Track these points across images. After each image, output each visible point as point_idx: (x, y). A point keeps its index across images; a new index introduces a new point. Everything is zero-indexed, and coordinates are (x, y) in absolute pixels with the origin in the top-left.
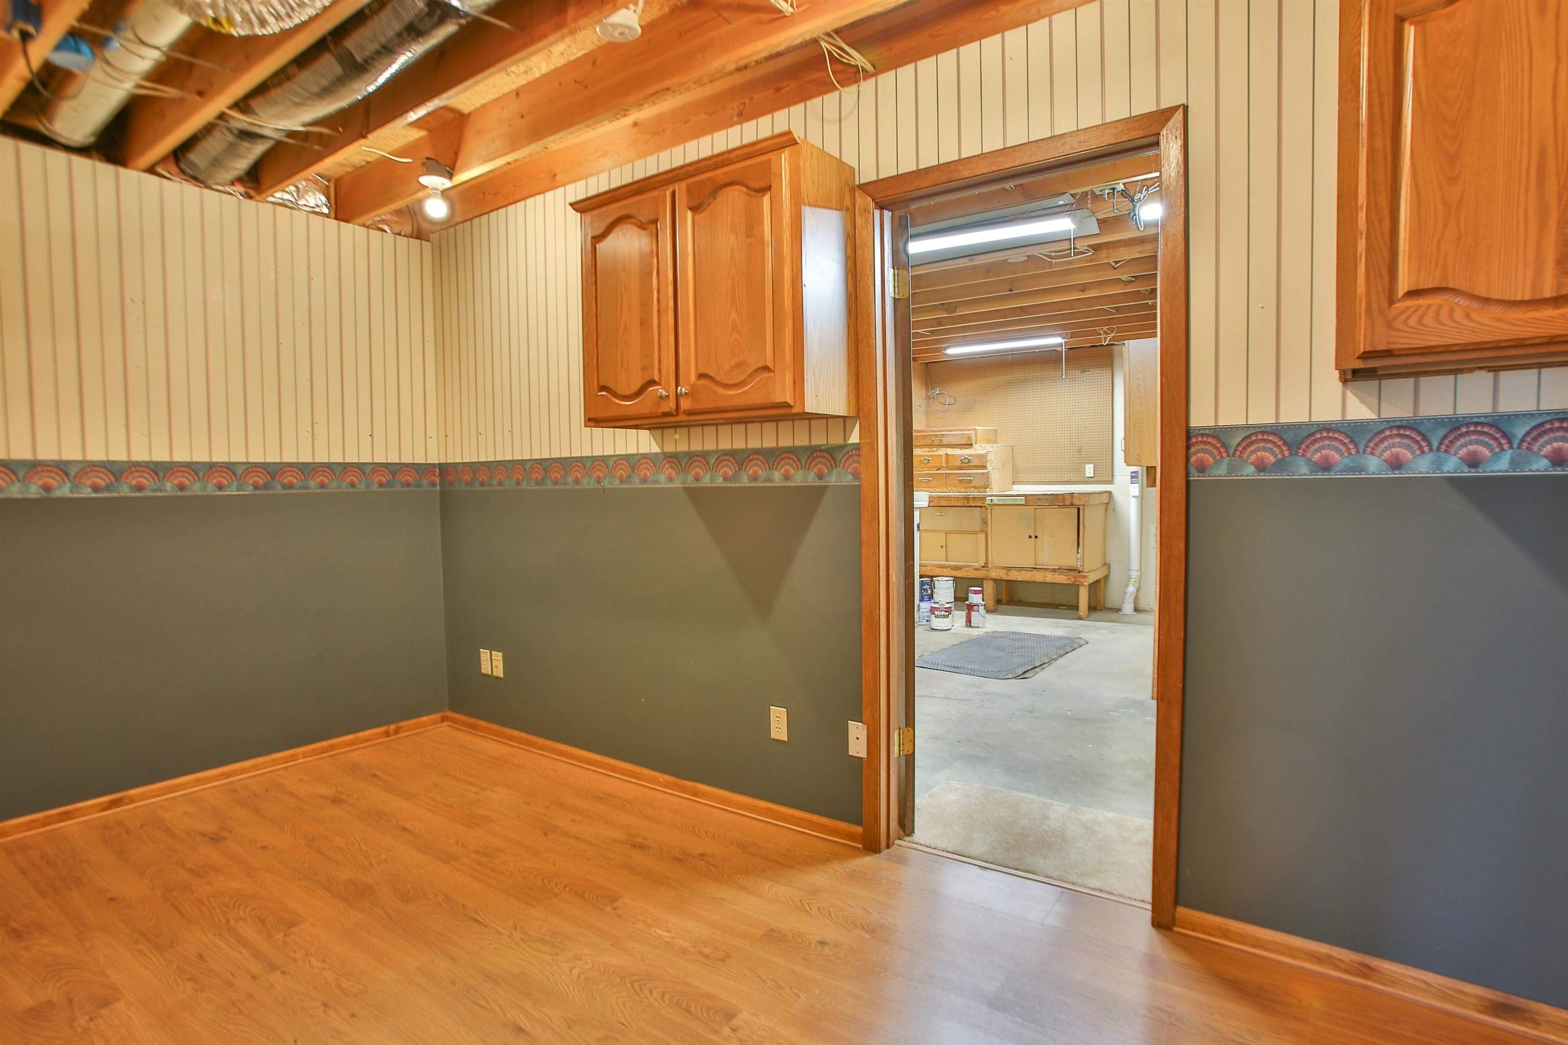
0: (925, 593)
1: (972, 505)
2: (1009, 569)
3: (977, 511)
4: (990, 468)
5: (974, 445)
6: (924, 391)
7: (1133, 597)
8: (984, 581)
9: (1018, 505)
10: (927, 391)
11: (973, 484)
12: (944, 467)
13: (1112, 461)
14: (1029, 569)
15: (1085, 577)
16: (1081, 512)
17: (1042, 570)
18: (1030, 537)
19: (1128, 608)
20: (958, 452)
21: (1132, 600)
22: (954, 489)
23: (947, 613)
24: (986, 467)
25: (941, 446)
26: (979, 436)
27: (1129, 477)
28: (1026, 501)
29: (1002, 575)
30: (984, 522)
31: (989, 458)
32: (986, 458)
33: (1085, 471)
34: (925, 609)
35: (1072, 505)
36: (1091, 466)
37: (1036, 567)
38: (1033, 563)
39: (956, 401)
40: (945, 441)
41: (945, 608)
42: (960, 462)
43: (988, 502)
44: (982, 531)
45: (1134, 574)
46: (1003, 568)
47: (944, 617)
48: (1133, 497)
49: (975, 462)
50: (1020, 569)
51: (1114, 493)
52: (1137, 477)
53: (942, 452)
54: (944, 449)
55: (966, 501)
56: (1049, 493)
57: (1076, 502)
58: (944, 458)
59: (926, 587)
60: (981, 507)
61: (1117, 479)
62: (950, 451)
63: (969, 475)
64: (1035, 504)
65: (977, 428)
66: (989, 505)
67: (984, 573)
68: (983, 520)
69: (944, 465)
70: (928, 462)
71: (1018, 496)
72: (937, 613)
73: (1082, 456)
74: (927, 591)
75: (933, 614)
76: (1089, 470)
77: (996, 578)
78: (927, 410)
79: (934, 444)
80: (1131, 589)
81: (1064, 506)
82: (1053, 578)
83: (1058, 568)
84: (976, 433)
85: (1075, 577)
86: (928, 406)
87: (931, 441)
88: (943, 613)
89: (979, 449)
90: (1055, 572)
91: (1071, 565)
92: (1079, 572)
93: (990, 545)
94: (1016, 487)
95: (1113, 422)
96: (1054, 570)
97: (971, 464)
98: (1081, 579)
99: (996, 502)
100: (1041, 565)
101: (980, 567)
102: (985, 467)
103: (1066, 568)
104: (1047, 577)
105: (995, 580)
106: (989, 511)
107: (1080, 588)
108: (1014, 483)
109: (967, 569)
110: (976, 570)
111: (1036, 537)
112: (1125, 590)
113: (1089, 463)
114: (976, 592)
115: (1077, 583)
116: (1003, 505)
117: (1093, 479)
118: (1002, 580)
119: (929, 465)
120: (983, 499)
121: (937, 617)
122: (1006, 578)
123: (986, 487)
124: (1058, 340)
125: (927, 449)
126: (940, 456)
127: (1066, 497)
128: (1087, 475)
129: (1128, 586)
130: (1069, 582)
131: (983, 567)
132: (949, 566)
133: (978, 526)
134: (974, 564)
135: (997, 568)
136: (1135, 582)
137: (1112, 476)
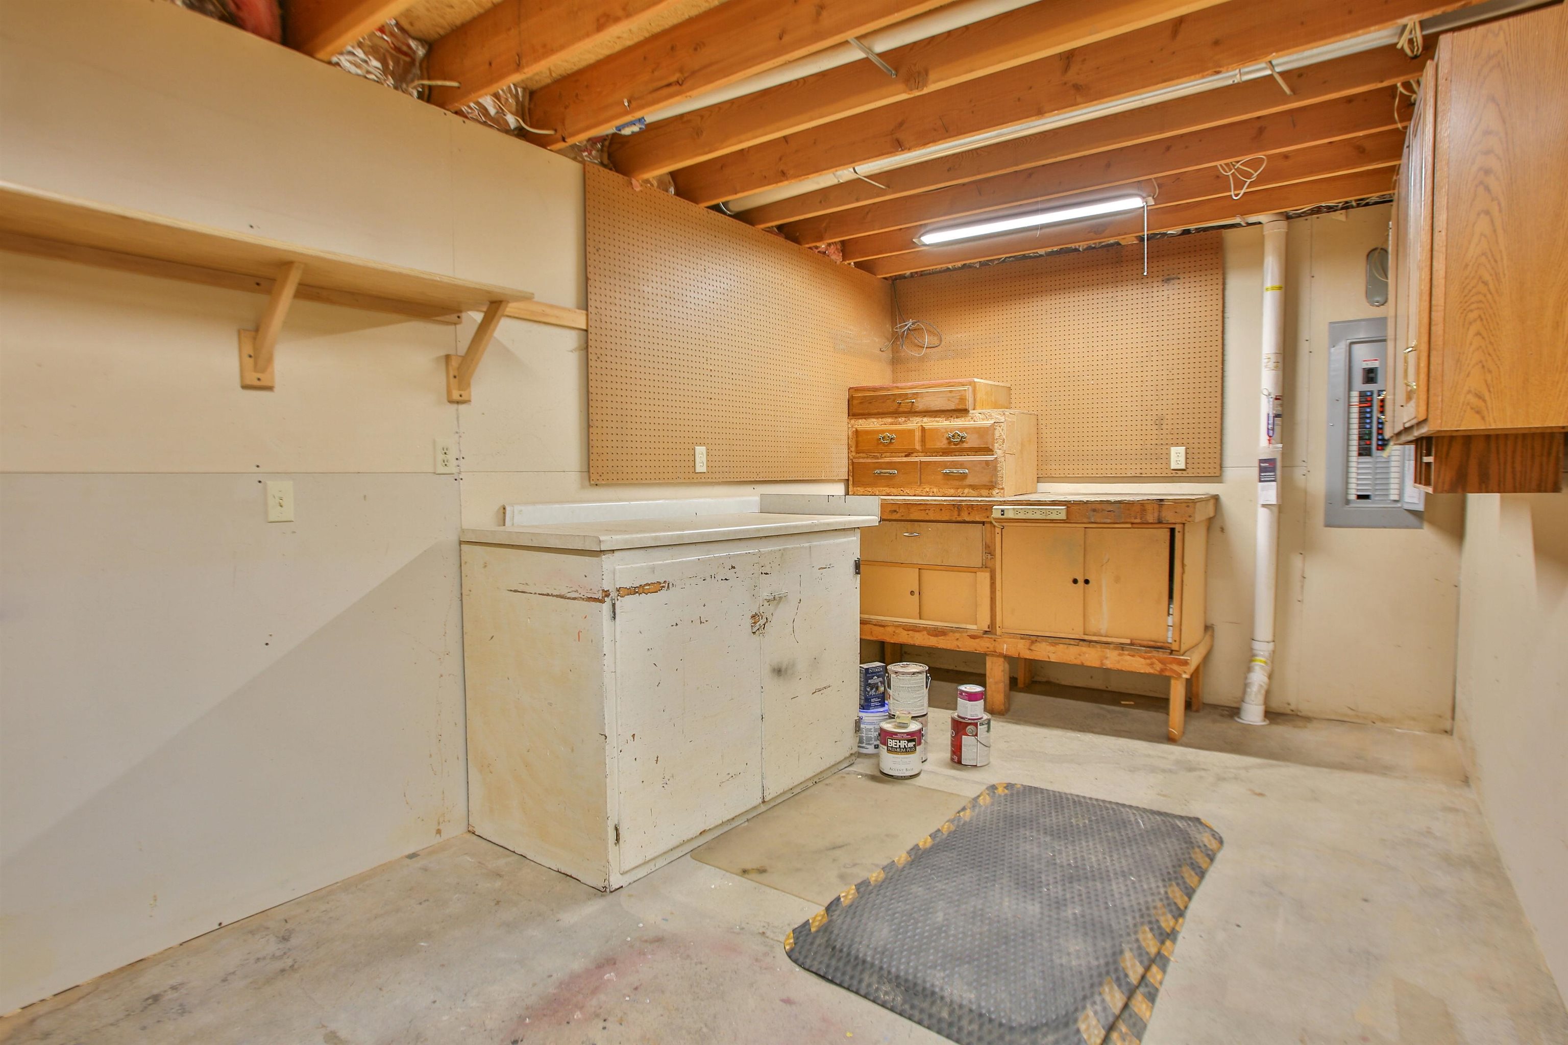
0: (873, 692)
1: (967, 519)
2: (1034, 639)
3: (975, 532)
4: (999, 453)
5: (971, 412)
6: (888, 326)
7: (1263, 692)
8: (987, 658)
9: (1052, 521)
10: (894, 323)
11: (969, 481)
12: (918, 451)
13: (1221, 440)
14: (1072, 642)
15: (1185, 663)
16: (1178, 536)
17: (1098, 646)
18: (1075, 581)
19: (1253, 714)
20: (941, 423)
21: (1261, 699)
22: (935, 490)
23: (911, 744)
24: (991, 450)
25: (913, 412)
26: (979, 396)
27: (1256, 471)
28: (1068, 513)
29: (1021, 649)
30: (989, 550)
31: (997, 434)
32: (993, 434)
33: (1168, 459)
34: (871, 723)
35: (1160, 522)
36: (1182, 450)
37: (1086, 637)
38: (1082, 633)
39: (941, 341)
40: (920, 405)
41: (908, 734)
42: (945, 442)
43: (996, 514)
44: (984, 567)
45: (1263, 649)
46: (1024, 637)
47: (906, 751)
48: (1264, 506)
49: (972, 441)
50: (1055, 640)
51: (1224, 499)
52: (1273, 469)
53: (914, 424)
54: (918, 419)
55: (956, 513)
56: (1112, 499)
57: (1169, 516)
58: (918, 435)
59: (875, 680)
60: (983, 523)
61: (1230, 473)
62: (929, 423)
63: (961, 465)
64: (1085, 520)
65: (976, 380)
66: (997, 520)
67: (988, 645)
68: (987, 546)
69: (918, 446)
70: (891, 443)
71: (1054, 503)
72: (891, 743)
73: (1164, 432)
74: (877, 688)
75: (885, 743)
76: (1177, 457)
77: (1009, 653)
78: (893, 358)
79: (901, 409)
80: (1258, 677)
81: (1145, 524)
82: (1119, 662)
83: (1128, 641)
84: (974, 391)
85: (1161, 661)
86: (895, 351)
87: (895, 405)
88: (903, 744)
89: (979, 418)
90: (1123, 649)
91: (1154, 637)
92: (1172, 652)
93: (998, 594)
94: (1043, 487)
95: (1223, 369)
96: (1121, 647)
97: (965, 445)
98: (1175, 667)
99: (1010, 515)
100: (1094, 635)
101: (980, 633)
102: (988, 450)
103: (1145, 643)
104: (1107, 658)
105: (1008, 658)
106: (998, 530)
107: (1173, 682)
108: (1039, 480)
109: (957, 635)
110: (973, 637)
111: (1087, 582)
112: (1246, 678)
113: (1177, 445)
114: (972, 697)
115: (1167, 674)
116: (1025, 520)
117: (1185, 473)
118: (1019, 659)
119: (892, 447)
120: (988, 508)
121: (891, 750)
122: (1027, 655)
123: (991, 486)
124: (1134, 203)
125: (890, 420)
126: (911, 432)
127: (1149, 507)
128: (1173, 466)
129: (1249, 669)
130: (1152, 671)
131: (986, 632)
132: (925, 629)
133: (976, 559)
134: (969, 626)
135: (1013, 635)
136: (1265, 663)
137: (1221, 467)
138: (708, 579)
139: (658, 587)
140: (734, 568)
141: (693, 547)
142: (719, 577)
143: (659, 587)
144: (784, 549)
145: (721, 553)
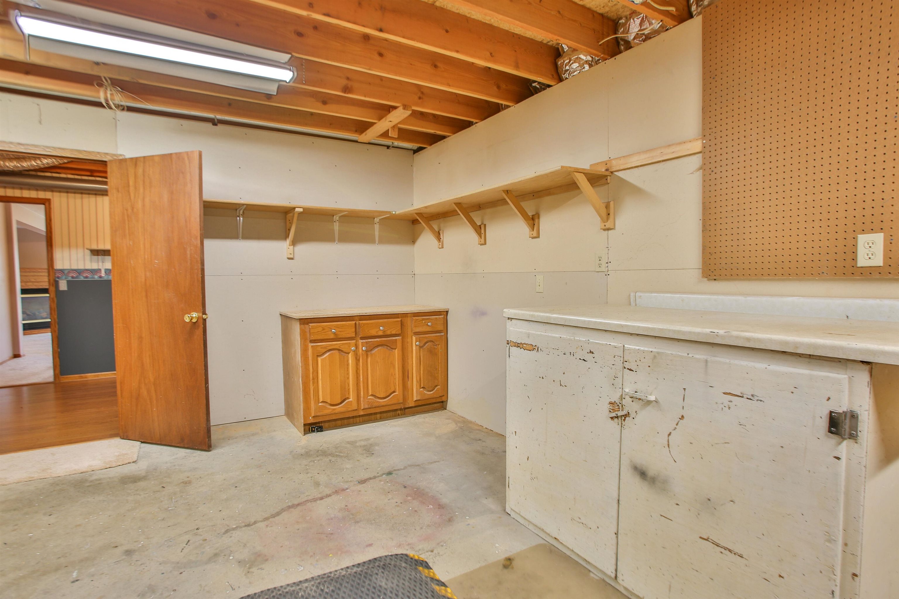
138: (568, 354)
139: (531, 348)
140: (593, 353)
141: (561, 327)
142: (578, 356)
143: (533, 348)
144: (658, 353)
145: (582, 337)
